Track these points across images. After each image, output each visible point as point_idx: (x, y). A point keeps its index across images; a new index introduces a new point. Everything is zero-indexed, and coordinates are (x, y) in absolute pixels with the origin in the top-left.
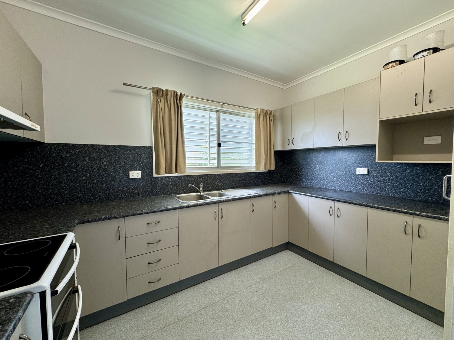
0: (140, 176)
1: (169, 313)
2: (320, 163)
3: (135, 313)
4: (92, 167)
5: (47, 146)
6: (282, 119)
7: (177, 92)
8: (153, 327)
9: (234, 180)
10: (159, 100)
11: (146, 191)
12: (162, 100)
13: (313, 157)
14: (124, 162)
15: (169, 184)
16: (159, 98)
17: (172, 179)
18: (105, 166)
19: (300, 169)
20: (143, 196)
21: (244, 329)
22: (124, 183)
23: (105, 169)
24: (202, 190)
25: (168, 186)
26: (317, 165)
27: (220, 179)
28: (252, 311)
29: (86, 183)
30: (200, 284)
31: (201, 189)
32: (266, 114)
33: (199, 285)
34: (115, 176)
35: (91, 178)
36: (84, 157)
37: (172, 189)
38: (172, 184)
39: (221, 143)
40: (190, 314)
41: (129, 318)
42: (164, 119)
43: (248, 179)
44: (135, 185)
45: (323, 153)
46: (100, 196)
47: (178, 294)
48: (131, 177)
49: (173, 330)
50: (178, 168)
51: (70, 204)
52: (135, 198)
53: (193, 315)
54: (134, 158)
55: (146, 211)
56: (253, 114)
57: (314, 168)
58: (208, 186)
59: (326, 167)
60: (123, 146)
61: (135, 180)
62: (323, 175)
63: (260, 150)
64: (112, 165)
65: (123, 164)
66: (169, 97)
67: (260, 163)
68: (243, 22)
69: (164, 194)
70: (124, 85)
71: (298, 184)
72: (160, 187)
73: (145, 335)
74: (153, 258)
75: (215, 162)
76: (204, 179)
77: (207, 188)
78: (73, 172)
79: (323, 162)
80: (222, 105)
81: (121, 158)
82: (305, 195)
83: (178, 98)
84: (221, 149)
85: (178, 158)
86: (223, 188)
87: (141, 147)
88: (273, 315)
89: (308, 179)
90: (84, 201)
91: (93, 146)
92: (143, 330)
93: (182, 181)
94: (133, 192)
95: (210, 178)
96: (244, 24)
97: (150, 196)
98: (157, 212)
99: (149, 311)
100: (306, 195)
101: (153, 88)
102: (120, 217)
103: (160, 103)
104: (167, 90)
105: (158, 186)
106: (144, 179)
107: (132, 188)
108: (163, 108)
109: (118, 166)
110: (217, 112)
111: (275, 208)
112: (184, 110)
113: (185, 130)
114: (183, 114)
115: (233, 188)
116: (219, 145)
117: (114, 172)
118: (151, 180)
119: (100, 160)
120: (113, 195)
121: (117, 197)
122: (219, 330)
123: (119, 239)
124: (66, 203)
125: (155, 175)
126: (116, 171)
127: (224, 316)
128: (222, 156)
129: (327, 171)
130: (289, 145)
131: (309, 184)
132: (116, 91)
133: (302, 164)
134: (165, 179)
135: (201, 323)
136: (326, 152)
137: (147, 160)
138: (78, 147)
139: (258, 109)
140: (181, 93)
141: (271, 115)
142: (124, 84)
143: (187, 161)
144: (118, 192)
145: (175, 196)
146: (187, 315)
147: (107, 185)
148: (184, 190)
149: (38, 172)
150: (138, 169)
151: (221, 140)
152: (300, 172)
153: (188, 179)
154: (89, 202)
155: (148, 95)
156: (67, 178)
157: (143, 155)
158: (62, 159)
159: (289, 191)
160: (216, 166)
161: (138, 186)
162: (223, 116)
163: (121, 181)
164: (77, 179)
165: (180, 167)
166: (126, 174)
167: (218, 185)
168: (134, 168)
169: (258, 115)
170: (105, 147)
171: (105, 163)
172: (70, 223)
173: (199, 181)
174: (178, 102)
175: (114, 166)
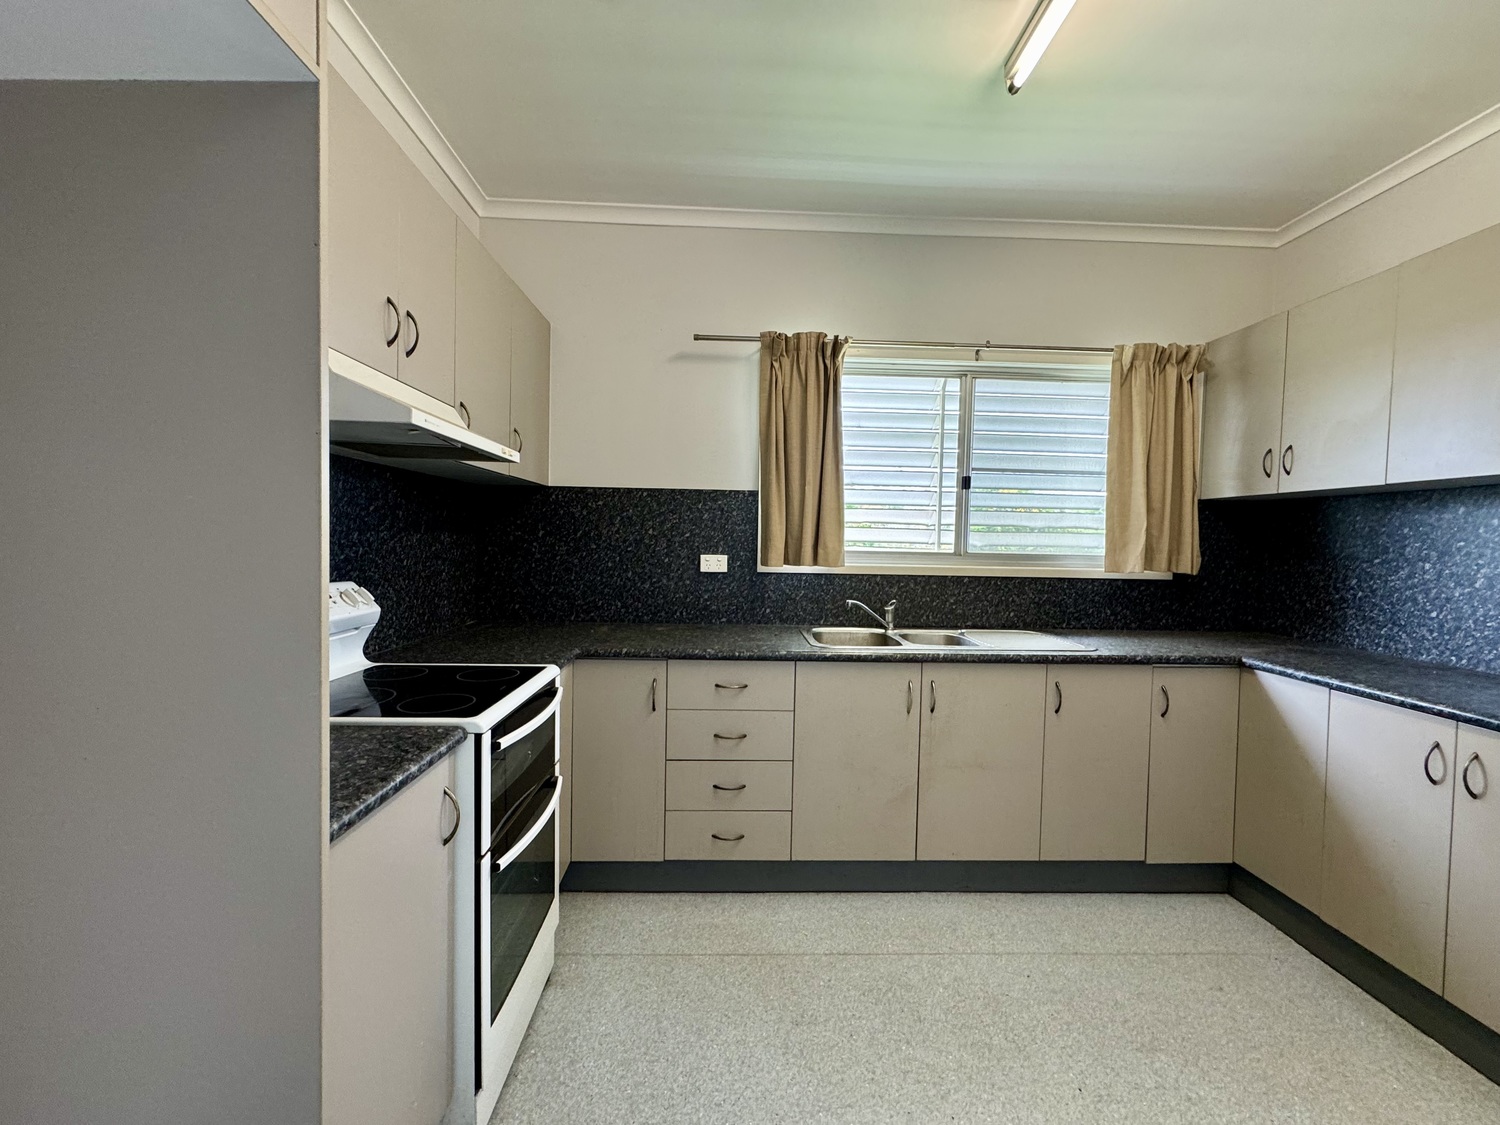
0: (724, 569)
1: (751, 931)
2: (1441, 555)
3: (680, 901)
4: (625, 542)
5: (552, 493)
6: (1245, 372)
7: (826, 336)
8: (706, 943)
9: (1013, 601)
10: (776, 365)
11: (737, 609)
12: (786, 362)
13: (1402, 525)
14: (691, 531)
15: (797, 595)
16: (776, 361)
17: (806, 581)
18: (652, 537)
19: (1334, 575)
20: (729, 622)
21: (940, 1052)
22: (688, 582)
23: (650, 546)
24: (890, 620)
25: (795, 599)
26: (1426, 559)
27: (959, 594)
28: (987, 1020)
29: (612, 576)
30: (856, 894)
31: (889, 617)
32: (1164, 362)
33: (850, 896)
34: (669, 565)
35: (622, 566)
36: (611, 518)
37: (805, 610)
38: (805, 595)
39: (973, 475)
40: (801, 951)
41: (665, 904)
42: (787, 415)
43: (1076, 600)
44: (713, 590)
45: (1462, 510)
46: (637, 610)
47: (787, 896)
48: (704, 568)
49: (749, 968)
50: (821, 551)
51: (583, 620)
52: (711, 622)
53: (807, 958)
54: (713, 521)
55: (713, 652)
56: (1105, 366)
57: (1410, 576)
58: (916, 612)
59: (1478, 571)
60: (690, 491)
61: (713, 576)
62: (1459, 609)
63: (1130, 496)
64: (665, 536)
65: (688, 535)
66: (803, 353)
67: (1125, 545)
68: (1009, 83)
69: (782, 621)
70: (695, 339)
71: (1324, 641)
72: (774, 601)
73: (687, 951)
74: (726, 775)
75: (950, 538)
76: (903, 590)
77: (913, 617)
78: (592, 550)
79: (1459, 550)
80: (978, 351)
81: (685, 521)
82: (1311, 681)
83: (829, 352)
84: (972, 496)
85: (821, 523)
86: (969, 623)
87: (731, 491)
88: (1058, 1061)
89: (1373, 621)
90: (607, 616)
91: (629, 491)
92: (684, 938)
93: (834, 590)
94: (706, 608)
95: (923, 588)
96: (1012, 89)
97: (746, 621)
98: (739, 658)
99: (710, 907)
100: (1317, 682)
101: (763, 335)
102: (656, 658)
103: (779, 373)
104: (798, 336)
105: (769, 597)
106: (733, 576)
107: (706, 597)
108: (787, 385)
109: (677, 539)
110: (962, 375)
111: (1163, 715)
112: (845, 382)
113: (846, 442)
114: (842, 394)
115: (1010, 628)
116: (966, 483)
117: (667, 555)
118: (751, 580)
119: (642, 525)
120: (663, 609)
121: (672, 616)
122: (864, 1022)
123: (654, 709)
124: (577, 616)
125: (761, 569)
126: (672, 552)
127: (890, 995)
128: (972, 521)
129: (1478, 590)
130: (1269, 476)
131: (1378, 645)
132: (682, 357)
133: (1346, 558)
134: (786, 579)
135: (822, 983)
136: (1477, 501)
137: (742, 527)
138: (603, 495)
139: (1122, 348)
140: (836, 337)
141: (1188, 364)
142: (697, 338)
143: (849, 534)
144: (674, 604)
145: (808, 631)
146: (792, 951)
147: (652, 584)
148: (839, 616)
149: (535, 547)
150: (720, 549)
151: (974, 465)
152: (1337, 590)
153: (853, 585)
154: (615, 621)
155: (753, 354)
156: (580, 562)
157: (735, 513)
158: (575, 521)
159: (1244, 660)
160: (952, 551)
161: (718, 595)
162: (982, 386)
163: (681, 578)
164: (598, 567)
165: (826, 547)
166: (693, 560)
167: (952, 611)
168: (711, 547)
169: (1125, 369)
170: (651, 492)
171: (650, 532)
172: (563, 652)
173: (888, 595)
174: (828, 362)
175: (669, 540)
